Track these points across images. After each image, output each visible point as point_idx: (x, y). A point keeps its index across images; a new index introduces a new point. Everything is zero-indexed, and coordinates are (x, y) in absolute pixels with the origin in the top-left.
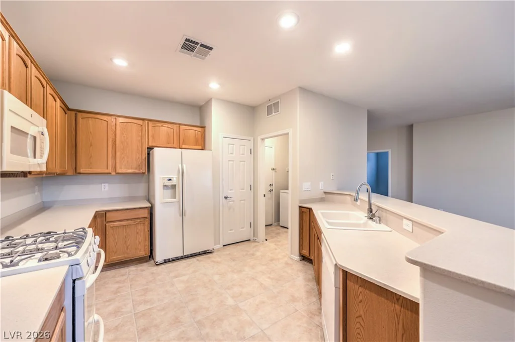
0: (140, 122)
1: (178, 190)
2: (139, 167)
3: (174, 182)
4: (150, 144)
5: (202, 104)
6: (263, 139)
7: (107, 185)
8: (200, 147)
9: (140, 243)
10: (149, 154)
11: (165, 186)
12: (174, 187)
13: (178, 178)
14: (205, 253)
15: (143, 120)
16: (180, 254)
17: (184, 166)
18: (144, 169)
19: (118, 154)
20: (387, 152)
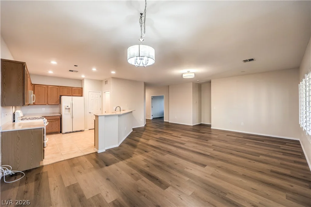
0: (57, 87)
1: (71, 110)
2: (57, 102)
3: (69, 107)
4: (61, 94)
5: (82, 79)
6: (105, 92)
7: (44, 109)
8: (80, 95)
9: (57, 127)
10: (60, 98)
11: (66, 108)
12: (69, 109)
13: (71, 106)
14: (81, 131)
15: (58, 86)
16: (71, 131)
17: (73, 102)
18: (59, 103)
19: (49, 98)
20: (163, 96)
